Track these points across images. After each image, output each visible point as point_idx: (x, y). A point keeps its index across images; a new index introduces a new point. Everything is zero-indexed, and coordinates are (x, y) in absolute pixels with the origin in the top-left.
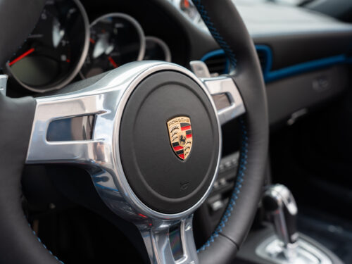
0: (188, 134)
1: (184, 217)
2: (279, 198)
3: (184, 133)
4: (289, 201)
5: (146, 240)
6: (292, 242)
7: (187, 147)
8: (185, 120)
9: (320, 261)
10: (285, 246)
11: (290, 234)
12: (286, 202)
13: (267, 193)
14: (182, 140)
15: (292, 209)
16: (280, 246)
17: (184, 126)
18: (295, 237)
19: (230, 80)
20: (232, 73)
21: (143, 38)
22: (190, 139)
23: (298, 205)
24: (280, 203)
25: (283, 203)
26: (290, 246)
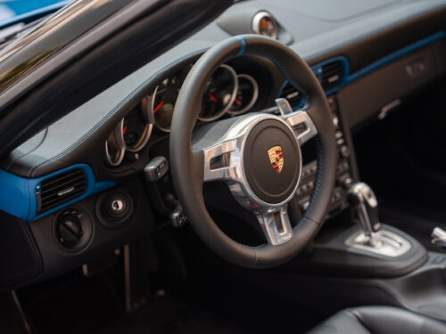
0: (281, 156)
1: (281, 206)
2: (360, 195)
3: (278, 156)
4: (369, 196)
5: (260, 220)
6: (375, 231)
7: (281, 164)
8: (278, 148)
9: (401, 244)
10: (370, 236)
11: (372, 225)
12: (366, 197)
13: (350, 191)
14: (277, 160)
15: (373, 202)
16: (366, 235)
17: (277, 152)
18: (377, 226)
19: (305, 113)
20: (305, 107)
21: (236, 76)
22: (282, 160)
23: (378, 198)
24: (361, 199)
25: (364, 198)
26: (373, 235)
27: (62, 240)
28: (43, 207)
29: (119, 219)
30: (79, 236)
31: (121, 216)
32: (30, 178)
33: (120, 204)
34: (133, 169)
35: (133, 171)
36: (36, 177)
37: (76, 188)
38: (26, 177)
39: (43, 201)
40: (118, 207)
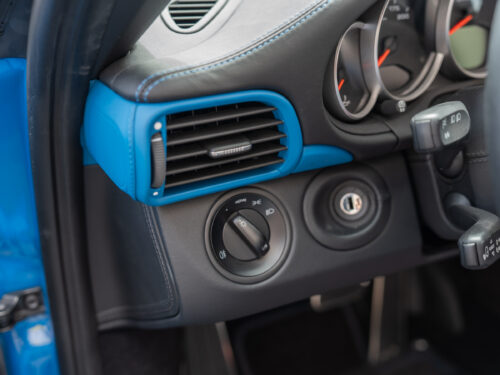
27: (223, 254)
28: (169, 179)
29: (352, 231)
30: (260, 252)
31: (355, 226)
32: (140, 101)
34: (391, 131)
35: (390, 137)
36: (153, 101)
37: (255, 148)
38: (131, 99)
39: (170, 165)
40: (352, 207)
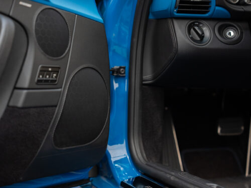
30: (202, 37)
33: (232, 34)
34: (243, 8)
35: (242, 10)
40: (230, 35)
